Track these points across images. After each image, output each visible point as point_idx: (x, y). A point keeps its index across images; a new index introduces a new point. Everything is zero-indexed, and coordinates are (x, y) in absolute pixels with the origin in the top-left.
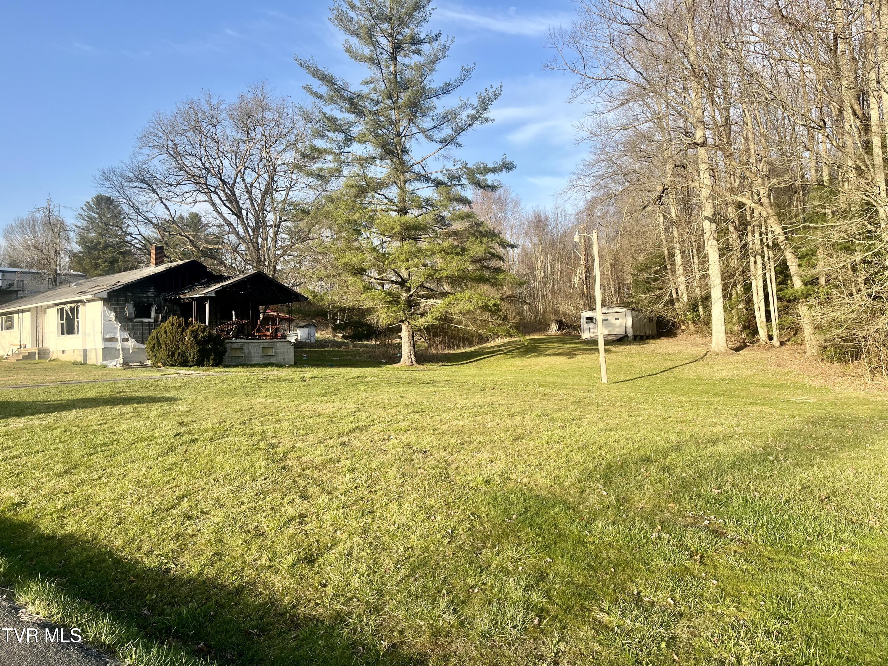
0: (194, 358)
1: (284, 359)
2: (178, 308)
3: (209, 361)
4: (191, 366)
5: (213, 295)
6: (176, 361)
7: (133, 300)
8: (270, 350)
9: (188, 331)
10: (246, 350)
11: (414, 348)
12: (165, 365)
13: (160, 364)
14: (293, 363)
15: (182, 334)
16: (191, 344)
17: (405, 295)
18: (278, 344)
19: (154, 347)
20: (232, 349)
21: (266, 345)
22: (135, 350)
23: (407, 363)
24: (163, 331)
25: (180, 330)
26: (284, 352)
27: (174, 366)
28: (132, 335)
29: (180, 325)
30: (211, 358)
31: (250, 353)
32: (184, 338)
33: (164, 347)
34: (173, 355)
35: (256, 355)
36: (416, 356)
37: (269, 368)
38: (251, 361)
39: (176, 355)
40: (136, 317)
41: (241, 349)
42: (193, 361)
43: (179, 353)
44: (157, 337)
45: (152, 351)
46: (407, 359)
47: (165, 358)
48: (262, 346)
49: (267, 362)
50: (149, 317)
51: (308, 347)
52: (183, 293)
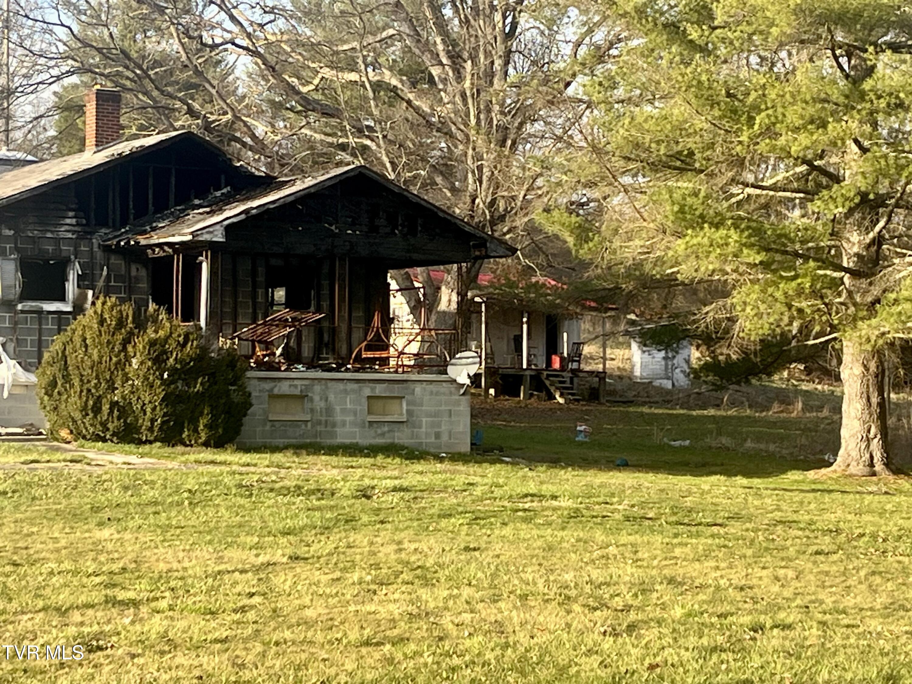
0: (153, 421)
1: (438, 436)
3: (196, 431)
4: (140, 442)
5: (219, 237)
6: (104, 425)
7: (17, 249)
8: (394, 406)
9: (140, 343)
10: (319, 404)
12: (79, 435)
13: (64, 433)
14: (466, 447)
15: (124, 349)
16: (146, 379)
18: (418, 389)
19: (53, 384)
20: (273, 397)
21: (379, 390)
22: (17, 391)
23: (853, 469)
24: (77, 340)
25: (119, 337)
26: (436, 414)
27: (104, 440)
29: (121, 323)
30: (202, 422)
31: (329, 411)
32: (128, 359)
33: (76, 382)
34: (97, 410)
35: (349, 419)
37: (380, 459)
38: (333, 435)
39: (106, 408)
40: (23, 298)
41: (302, 397)
42: (151, 429)
43: (114, 405)
44: (65, 357)
45: (50, 396)
46: (854, 454)
47: (77, 415)
48: (367, 392)
49: (380, 441)
50: (62, 298)
52: (144, 232)
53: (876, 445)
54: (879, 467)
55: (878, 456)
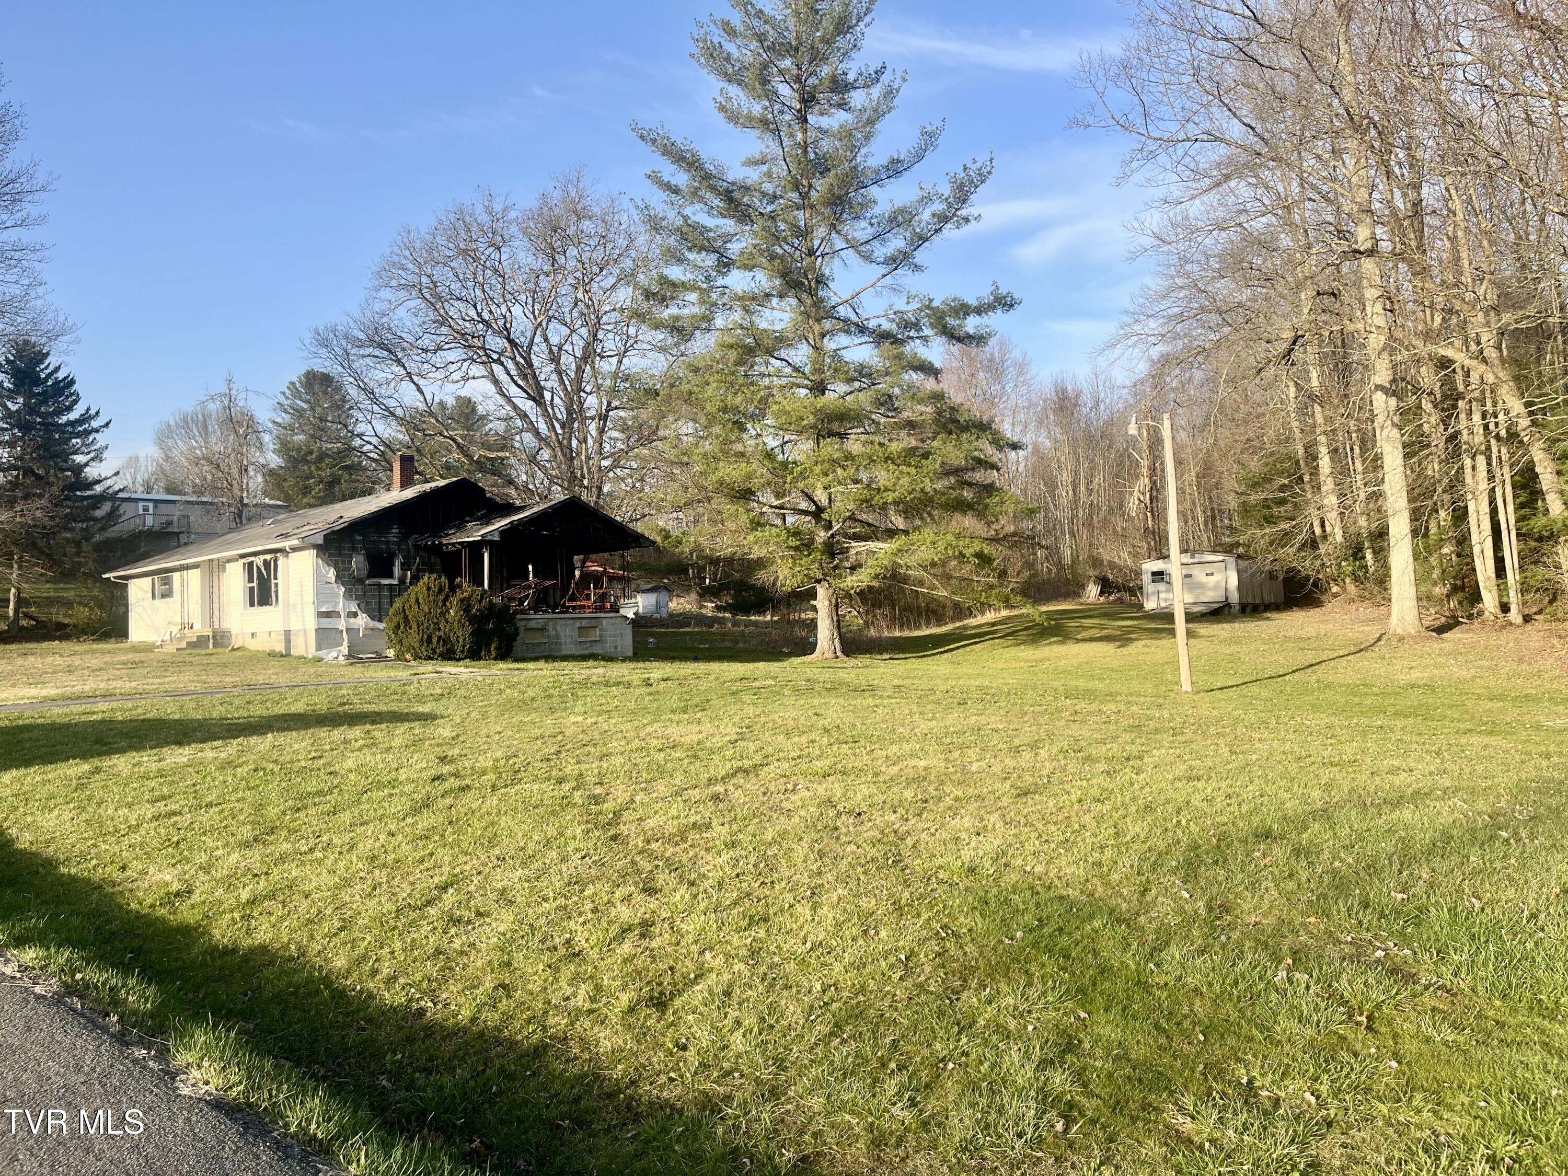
0: (464, 646)
1: (616, 647)
2: (438, 560)
3: (489, 651)
4: (459, 660)
5: (496, 538)
6: (434, 650)
7: (364, 548)
8: (592, 632)
9: (455, 600)
10: (552, 633)
11: (839, 627)
12: (416, 657)
13: (408, 656)
14: (630, 654)
15: (444, 604)
16: (459, 621)
17: (822, 534)
18: (605, 622)
19: (398, 627)
20: (527, 630)
21: (584, 623)
22: (367, 632)
23: (827, 655)
24: (413, 600)
25: (442, 597)
26: (615, 636)
27: (432, 659)
28: (363, 606)
29: (441, 590)
30: (493, 646)
31: (557, 636)
32: (448, 611)
33: (414, 626)
34: (429, 640)
35: (568, 640)
36: (842, 643)
37: (591, 663)
38: (560, 650)
39: (435, 640)
40: (370, 576)
41: (543, 629)
42: (462, 652)
43: (439, 638)
44: (404, 611)
45: (396, 634)
46: (826, 647)
47: (416, 645)
48: (578, 624)
49: (586, 652)
50: (391, 576)
51: (657, 627)
52: (447, 535)
53: (837, 642)
54: (839, 653)
55: (838, 646)
